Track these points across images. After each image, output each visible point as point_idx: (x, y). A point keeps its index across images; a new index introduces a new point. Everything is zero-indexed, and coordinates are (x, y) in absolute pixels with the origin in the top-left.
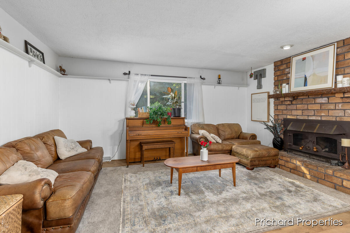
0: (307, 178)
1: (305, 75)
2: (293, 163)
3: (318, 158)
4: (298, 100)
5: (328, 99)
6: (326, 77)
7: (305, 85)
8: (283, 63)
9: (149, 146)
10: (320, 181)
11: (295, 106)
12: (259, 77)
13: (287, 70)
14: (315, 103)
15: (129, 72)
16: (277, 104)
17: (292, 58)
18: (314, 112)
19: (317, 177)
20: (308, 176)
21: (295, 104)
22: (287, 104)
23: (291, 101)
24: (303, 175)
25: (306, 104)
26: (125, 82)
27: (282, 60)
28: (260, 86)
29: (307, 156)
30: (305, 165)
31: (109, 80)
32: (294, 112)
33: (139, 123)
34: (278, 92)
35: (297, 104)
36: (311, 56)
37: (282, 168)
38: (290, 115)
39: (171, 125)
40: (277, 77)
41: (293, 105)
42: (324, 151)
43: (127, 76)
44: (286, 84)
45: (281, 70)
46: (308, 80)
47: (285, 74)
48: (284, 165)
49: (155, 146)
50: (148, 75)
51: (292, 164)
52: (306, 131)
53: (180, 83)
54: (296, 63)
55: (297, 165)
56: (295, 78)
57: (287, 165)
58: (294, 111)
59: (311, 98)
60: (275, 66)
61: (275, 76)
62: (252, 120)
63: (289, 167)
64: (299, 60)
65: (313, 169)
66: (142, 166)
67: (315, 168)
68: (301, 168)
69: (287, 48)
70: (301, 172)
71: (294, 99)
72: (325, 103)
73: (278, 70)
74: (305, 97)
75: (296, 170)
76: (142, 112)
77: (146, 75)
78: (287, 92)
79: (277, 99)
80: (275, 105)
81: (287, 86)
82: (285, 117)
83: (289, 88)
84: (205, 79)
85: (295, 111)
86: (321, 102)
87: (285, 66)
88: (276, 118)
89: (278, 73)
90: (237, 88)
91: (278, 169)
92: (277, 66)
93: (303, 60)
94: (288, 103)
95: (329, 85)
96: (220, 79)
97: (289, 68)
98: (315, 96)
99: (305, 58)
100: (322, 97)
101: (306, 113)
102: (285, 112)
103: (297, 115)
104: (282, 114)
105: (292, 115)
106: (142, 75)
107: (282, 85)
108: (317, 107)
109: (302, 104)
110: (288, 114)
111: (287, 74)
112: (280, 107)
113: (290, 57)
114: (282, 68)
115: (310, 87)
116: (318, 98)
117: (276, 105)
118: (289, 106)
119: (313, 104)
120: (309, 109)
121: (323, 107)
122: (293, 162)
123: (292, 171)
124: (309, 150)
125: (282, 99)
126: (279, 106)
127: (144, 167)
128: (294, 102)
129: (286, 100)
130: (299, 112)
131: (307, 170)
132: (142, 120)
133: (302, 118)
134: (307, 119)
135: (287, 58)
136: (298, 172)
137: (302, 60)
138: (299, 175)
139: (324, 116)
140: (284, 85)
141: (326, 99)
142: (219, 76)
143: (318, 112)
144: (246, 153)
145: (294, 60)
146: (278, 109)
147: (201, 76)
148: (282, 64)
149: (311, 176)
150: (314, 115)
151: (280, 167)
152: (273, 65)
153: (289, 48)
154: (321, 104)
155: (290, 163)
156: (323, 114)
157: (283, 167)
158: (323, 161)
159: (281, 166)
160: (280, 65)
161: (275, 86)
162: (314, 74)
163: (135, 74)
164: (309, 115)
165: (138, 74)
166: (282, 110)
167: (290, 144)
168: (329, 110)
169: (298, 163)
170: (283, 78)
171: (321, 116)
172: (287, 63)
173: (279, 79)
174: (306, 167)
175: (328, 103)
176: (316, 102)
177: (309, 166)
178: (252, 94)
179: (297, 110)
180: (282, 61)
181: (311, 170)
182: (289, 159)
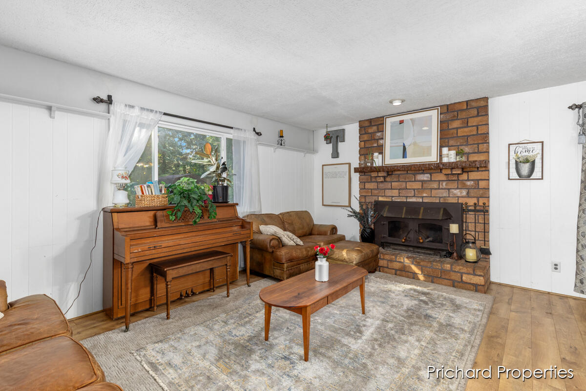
0: (419, 279)
1: (404, 144)
2: (400, 262)
3: (423, 251)
4: (393, 176)
5: (431, 176)
6: (430, 148)
7: (404, 156)
8: (373, 124)
9: (180, 270)
10: (435, 280)
11: (390, 184)
12: (334, 139)
13: (379, 134)
14: (415, 181)
15: (110, 97)
16: (364, 181)
17: (386, 118)
18: (413, 192)
19: (431, 276)
20: (421, 277)
21: (389, 182)
22: (380, 181)
23: (384, 177)
24: (414, 276)
25: (404, 181)
26: (96, 119)
27: (371, 119)
28: (336, 154)
29: (411, 250)
30: (416, 262)
31: (50, 108)
32: (389, 193)
33: (145, 220)
34: (369, 164)
35: (391, 182)
36: (411, 119)
37: (383, 272)
38: (383, 196)
39: (215, 220)
40: (363, 143)
41: (387, 183)
42: (428, 242)
43: (103, 106)
44: (378, 153)
45: (370, 133)
46: (407, 150)
47: (375, 139)
48: (386, 266)
49: (193, 267)
50: (156, 112)
51: (398, 263)
52: (409, 217)
53: (219, 136)
54: (391, 126)
55: (405, 264)
56: (391, 147)
57: (390, 265)
58: (388, 190)
59: (410, 174)
60: (361, 127)
61: (360, 141)
62: (323, 205)
63: (395, 268)
64: (394, 122)
65: (426, 267)
66: (163, 319)
67: (429, 265)
68: (411, 268)
69: (397, 103)
70: (410, 272)
71: (388, 175)
72: (426, 181)
73: (366, 133)
74: (402, 172)
75: (404, 271)
76: (150, 194)
77: (152, 111)
78: (381, 165)
79: (363, 174)
80: (360, 182)
81: (380, 156)
82: (375, 198)
83: (383, 160)
84: (261, 135)
85: (390, 190)
86: (422, 179)
87: (375, 128)
88: (363, 200)
89: (366, 137)
90: (302, 154)
91: (378, 272)
92: (363, 127)
93: (400, 124)
94: (382, 179)
95: (433, 158)
96: (282, 137)
97: (381, 132)
98: (416, 172)
99: (403, 121)
100: (423, 173)
101: (404, 193)
102: (376, 192)
103: (393, 197)
104: (371, 196)
105: (385, 196)
106: (142, 109)
107: (373, 154)
108: (417, 185)
109: (399, 181)
110: (380, 194)
111: (378, 140)
112: (368, 186)
113: (383, 117)
114: (370, 131)
115: (410, 160)
116: (418, 174)
117: (362, 182)
118: (381, 184)
119: (413, 181)
120: (407, 188)
121: (425, 185)
122: (399, 260)
123: (398, 272)
124: (410, 241)
125: (374, 174)
126: (366, 183)
127: (171, 320)
128: (388, 179)
129: (380, 175)
130: (395, 193)
131: (419, 269)
132: (153, 212)
133: (399, 200)
134: (405, 201)
135: (378, 118)
136: (407, 273)
137: (399, 122)
138: (408, 277)
139: (426, 198)
140: (376, 154)
141: (428, 175)
142: (281, 131)
143: (419, 192)
144: (349, 257)
145: (389, 122)
146: (366, 188)
147: (254, 129)
148: (371, 126)
149: (424, 276)
150: (414, 196)
151: (381, 270)
152: (358, 124)
153: (400, 104)
154: (423, 182)
155: (395, 263)
156: (425, 195)
157: (385, 269)
158: (430, 254)
159: (381, 268)
160: (369, 126)
161: (360, 155)
162: (415, 144)
163: (126, 105)
164: (408, 196)
165: (133, 107)
166: (371, 189)
167: (385, 236)
168: (431, 189)
169: (407, 261)
170: (373, 144)
171: (423, 197)
172: (378, 125)
173: (367, 146)
174: (418, 265)
175: (431, 180)
176: (416, 179)
177: (422, 263)
178: (323, 165)
179: (391, 189)
180: (370, 121)
181: (424, 268)
182: (393, 257)
